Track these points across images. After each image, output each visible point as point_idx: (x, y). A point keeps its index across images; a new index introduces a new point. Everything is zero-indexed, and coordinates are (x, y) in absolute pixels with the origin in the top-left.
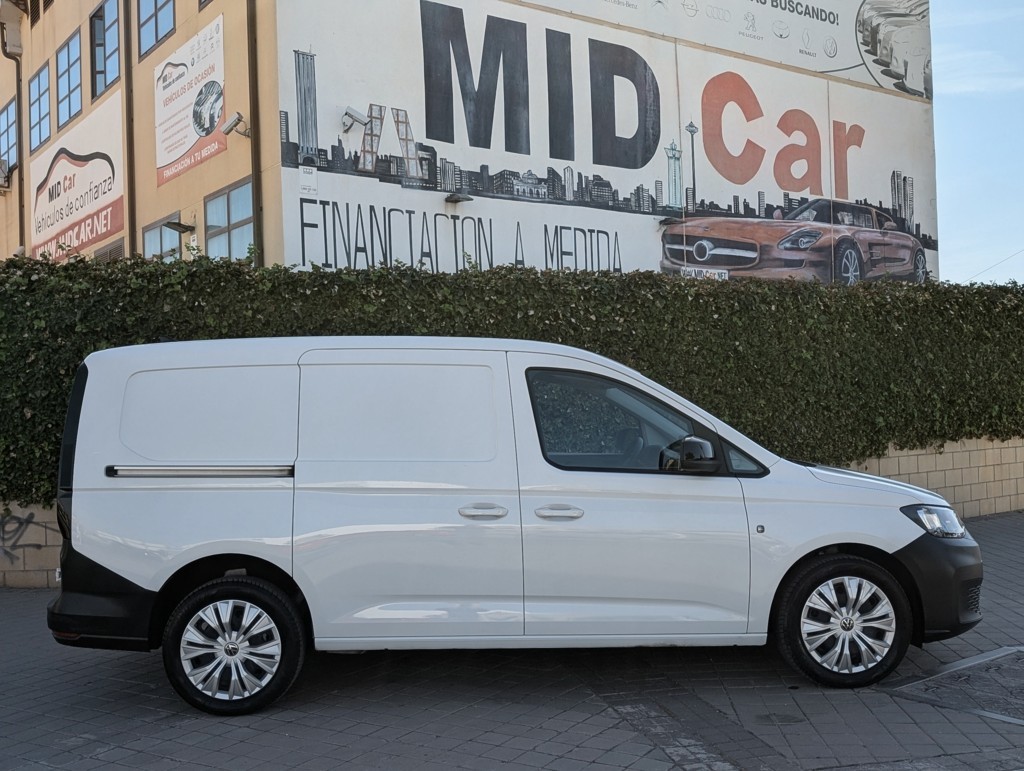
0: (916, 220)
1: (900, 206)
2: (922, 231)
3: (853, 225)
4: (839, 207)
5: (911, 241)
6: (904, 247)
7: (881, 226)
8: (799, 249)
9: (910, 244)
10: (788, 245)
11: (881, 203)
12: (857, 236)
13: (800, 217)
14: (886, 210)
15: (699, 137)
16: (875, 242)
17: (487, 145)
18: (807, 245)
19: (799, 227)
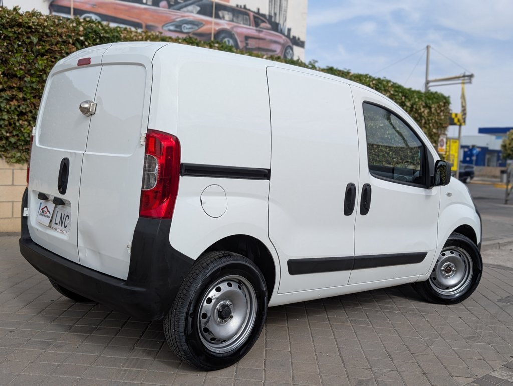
0: (288, 25)
1: (275, 14)
2: (292, 34)
3: (233, 21)
4: (220, 7)
5: (282, 39)
6: (276, 42)
7: (257, 25)
8: (182, 32)
9: (281, 41)
10: (172, 28)
11: (258, 9)
12: (235, 29)
13: (185, 9)
14: (263, 15)
16: (250, 35)
18: (190, 30)
19: (183, 16)
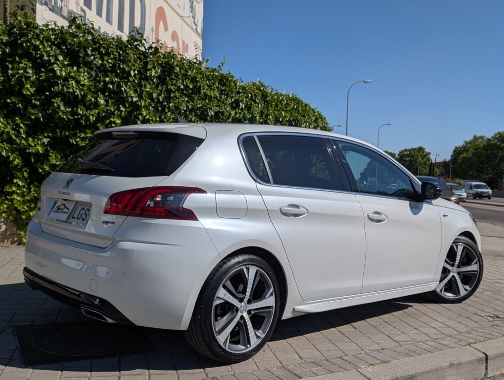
15: (154, 33)
17: (101, 16)
